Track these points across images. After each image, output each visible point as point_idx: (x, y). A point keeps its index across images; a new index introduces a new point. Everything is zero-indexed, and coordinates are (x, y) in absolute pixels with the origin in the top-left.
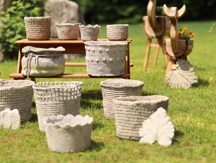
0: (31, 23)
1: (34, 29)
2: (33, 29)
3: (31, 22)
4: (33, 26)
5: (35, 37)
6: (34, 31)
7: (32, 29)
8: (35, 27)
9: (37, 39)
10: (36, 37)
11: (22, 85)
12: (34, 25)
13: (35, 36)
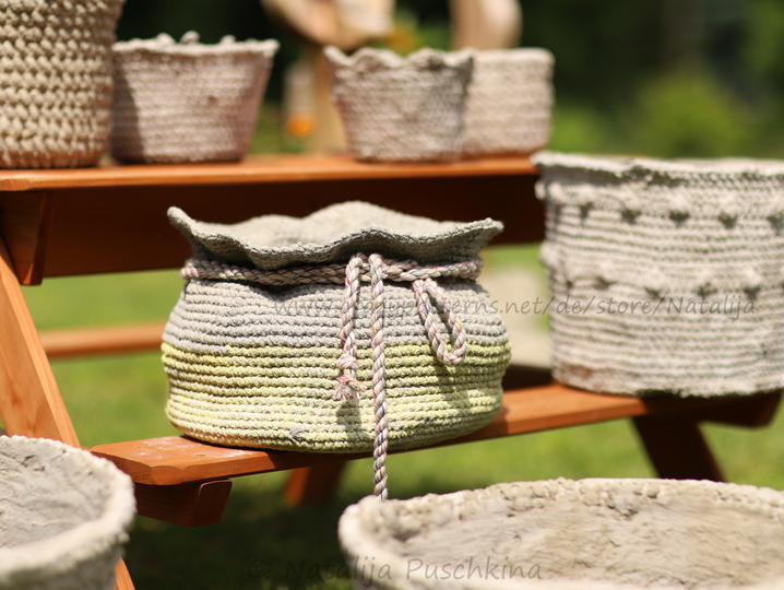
0: (37, 31)
1: (60, 74)
2: (48, 75)
3: (37, 16)
4: (49, 56)
5: (62, 143)
6: (55, 89)
7: (41, 78)
8: (63, 58)
9: (78, 153)
10: (68, 140)
11: (542, 524)
12: (60, 46)
13: (65, 130)
